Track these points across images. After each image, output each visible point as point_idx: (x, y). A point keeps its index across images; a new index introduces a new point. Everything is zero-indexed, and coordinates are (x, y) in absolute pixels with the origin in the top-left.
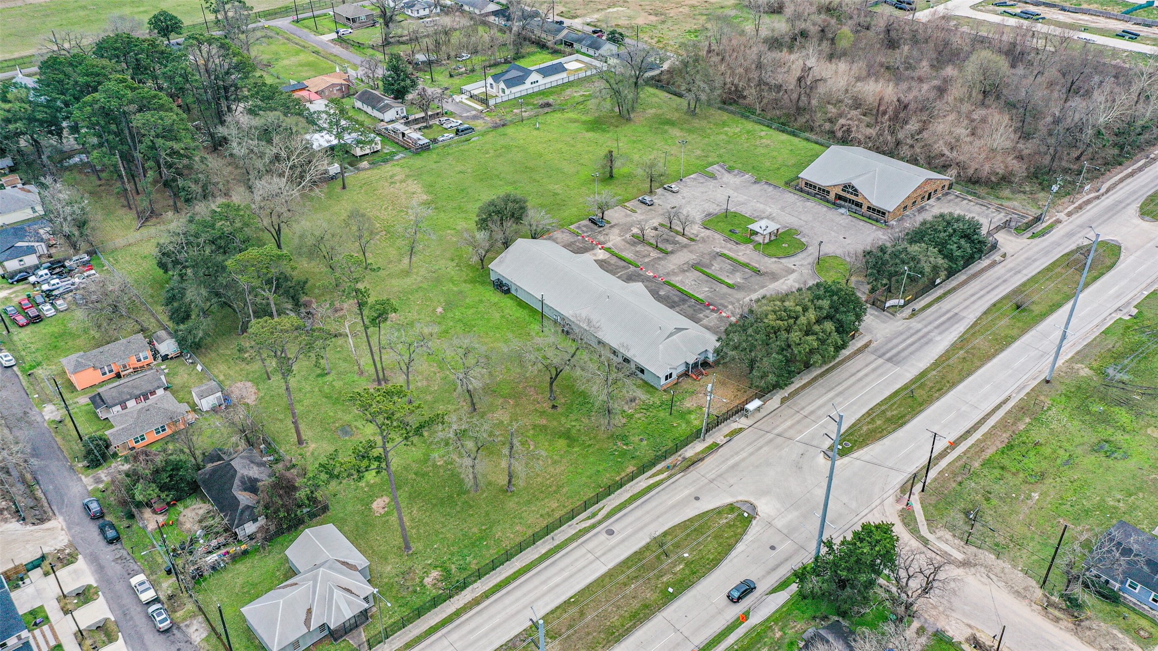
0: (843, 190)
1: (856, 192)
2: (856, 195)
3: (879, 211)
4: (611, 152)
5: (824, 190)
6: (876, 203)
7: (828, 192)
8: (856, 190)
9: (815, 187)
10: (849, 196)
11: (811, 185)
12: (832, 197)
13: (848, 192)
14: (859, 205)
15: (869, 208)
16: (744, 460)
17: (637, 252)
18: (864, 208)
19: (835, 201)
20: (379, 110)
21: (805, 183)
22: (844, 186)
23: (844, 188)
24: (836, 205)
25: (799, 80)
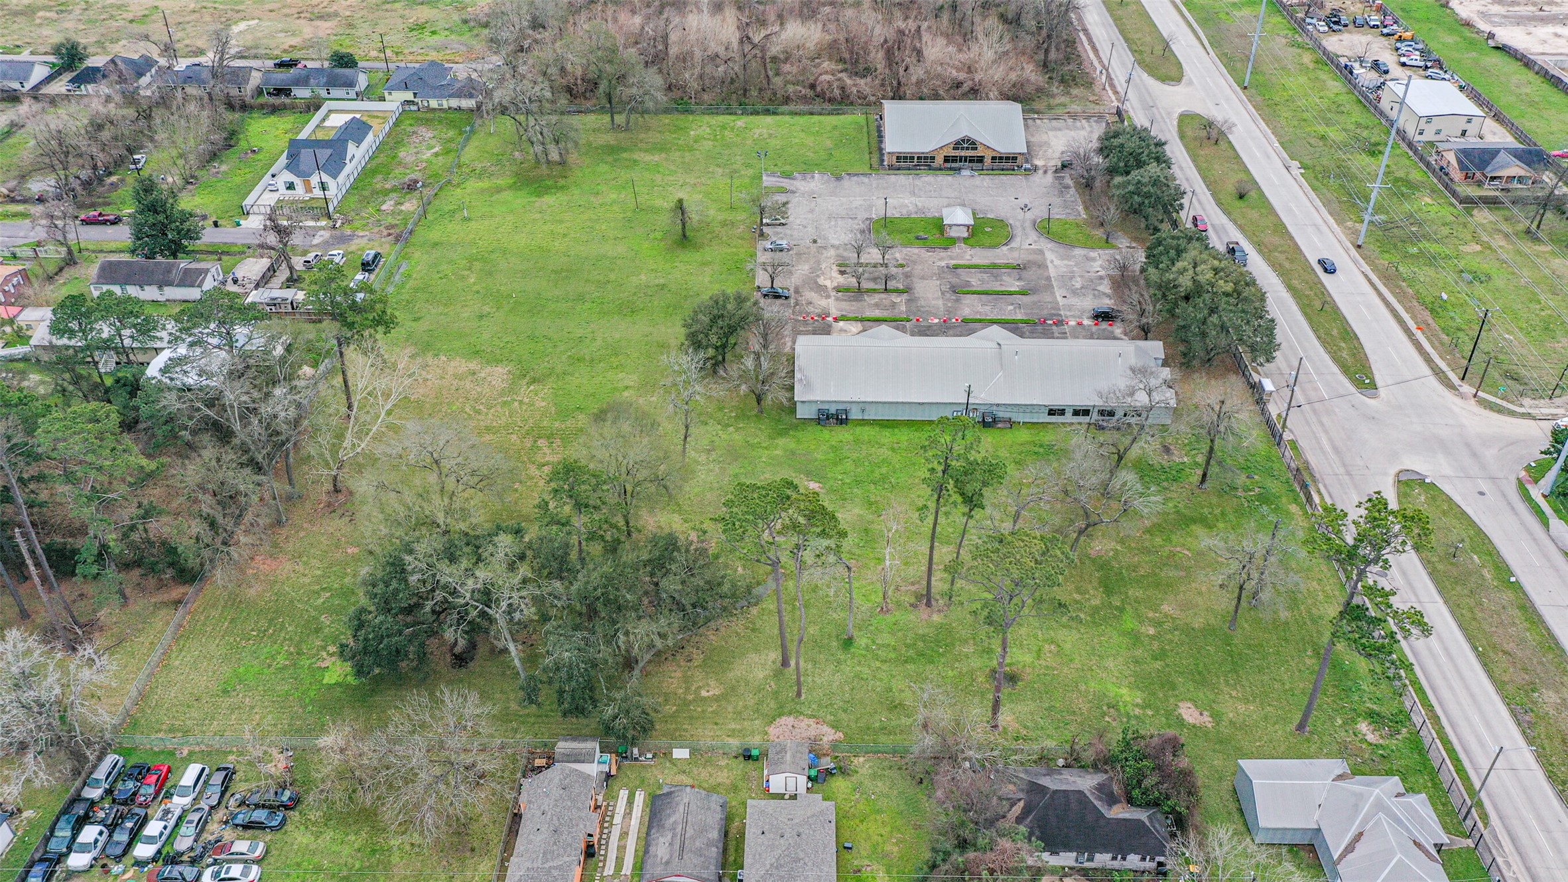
0: (954, 149)
1: (972, 144)
2: (973, 149)
3: (1008, 158)
4: (680, 201)
5: (926, 158)
6: (1004, 148)
7: (933, 158)
8: (974, 143)
9: (913, 158)
10: (963, 153)
11: (905, 158)
12: (939, 160)
13: (963, 149)
14: (980, 160)
15: (993, 158)
16: (1330, 440)
17: (877, 305)
18: (988, 161)
19: (948, 165)
20: (182, 284)
21: (898, 158)
22: (957, 143)
23: (957, 145)
24: (951, 169)
25: (741, 42)
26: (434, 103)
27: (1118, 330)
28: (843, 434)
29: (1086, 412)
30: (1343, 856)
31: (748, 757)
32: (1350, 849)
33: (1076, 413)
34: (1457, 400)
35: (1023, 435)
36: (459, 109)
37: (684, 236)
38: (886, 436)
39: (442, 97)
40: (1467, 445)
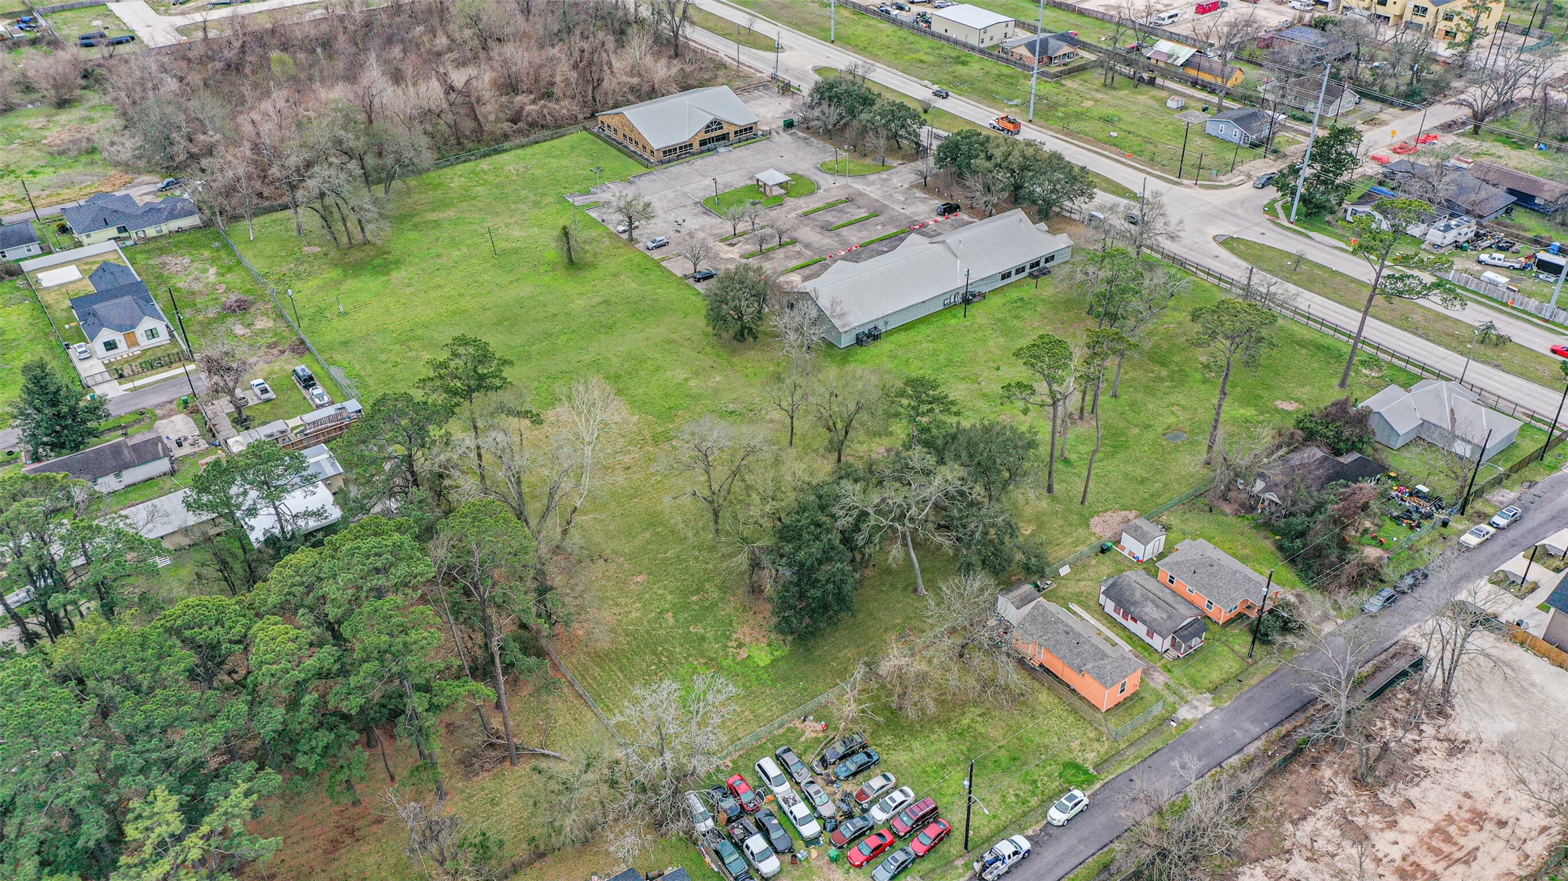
0: (706, 132)
1: (717, 124)
2: (720, 128)
3: (746, 129)
4: (564, 228)
5: (686, 147)
6: (741, 121)
7: (691, 145)
8: (719, 123)
9: (675, 149)
10: (714, 134)
11: (669, 151)
12: (696, 146)
13: (712, 130)
14: (724, 137)
15: (736, 132)
17: (787, 257)
18: (732, 136)
19: (704, 148)
20: (142, 461)
21: (665, 152)
22: (708, 126)
23: (708, 129)
24: (709, 150)
25: (447, 93)
26: (151, 232)
27: (963, 216)
28: (882, 348)
29: (1023, 269)
30: (1453, 426)
31: (1104, 551)
32: (1453, 420)
33: (1018, 272)
34: (1188, 190)
35: (997, 301)
36: (180, 231)
37: (571, 260)
38: (914, 335)
39: (158, 222)
40: (1225, 211)
